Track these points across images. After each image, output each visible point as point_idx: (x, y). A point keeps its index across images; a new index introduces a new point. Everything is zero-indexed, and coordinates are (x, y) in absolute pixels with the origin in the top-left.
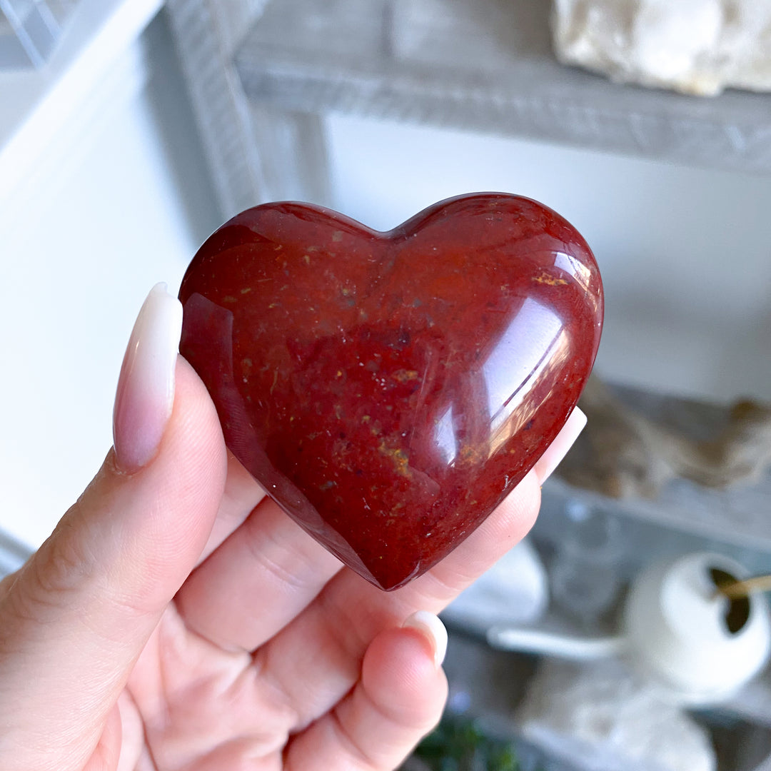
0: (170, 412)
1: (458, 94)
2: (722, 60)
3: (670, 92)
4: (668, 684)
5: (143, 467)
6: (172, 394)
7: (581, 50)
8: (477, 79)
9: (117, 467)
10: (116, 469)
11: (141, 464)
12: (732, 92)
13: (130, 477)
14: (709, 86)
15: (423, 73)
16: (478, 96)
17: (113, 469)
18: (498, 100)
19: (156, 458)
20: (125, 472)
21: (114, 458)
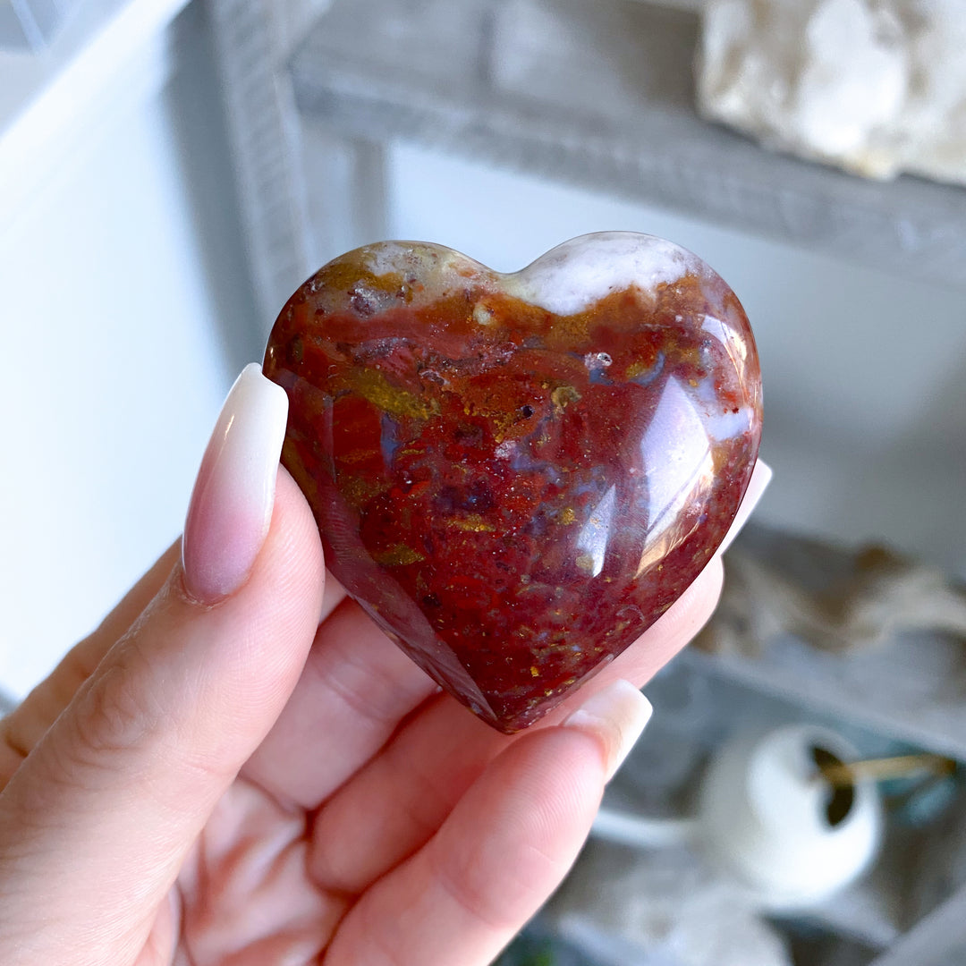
0: (266, 528)
1: (570, 142)
2: (900, 138)
3: (833, 169)
5: (227, 596)
7: (731, 104)
8: (596, 125)
9: (190, 594)
10: (188, 597)
11: (224, 592)
12: (910, 178)
13: (210, 607)
14: (882, 166)
15: (530, 109)
16: (595, 146)
17: (184, 597)
18: (620, 154)
19: (246, 585)
20: (202, 601)
21: (182, 580)
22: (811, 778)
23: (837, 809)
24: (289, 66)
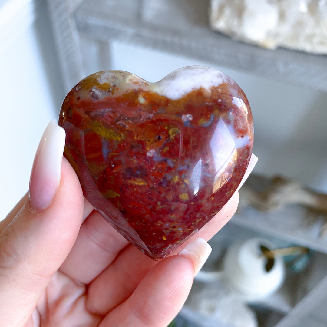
0: (59, 183)
1: (168, 39)
2: (277, 35)
3: (255, 46)
4: (239, 292)
5: (44, 210)
6: (59, 175)
7: (221, 24)
8: (176, 33)
9: (32, 209)
10: (31, 210)
11: (44, 208)
12: (281, 48)
13: (39, 214)
14: (271, 44)
15: (154, 28)
17: (30, 210)
18: (185, 42)
19: (51, 205)
20: (36, 212)
21: (30, 203)
22: (260, 256)
23: (269, 266)
24: (74, 15)
